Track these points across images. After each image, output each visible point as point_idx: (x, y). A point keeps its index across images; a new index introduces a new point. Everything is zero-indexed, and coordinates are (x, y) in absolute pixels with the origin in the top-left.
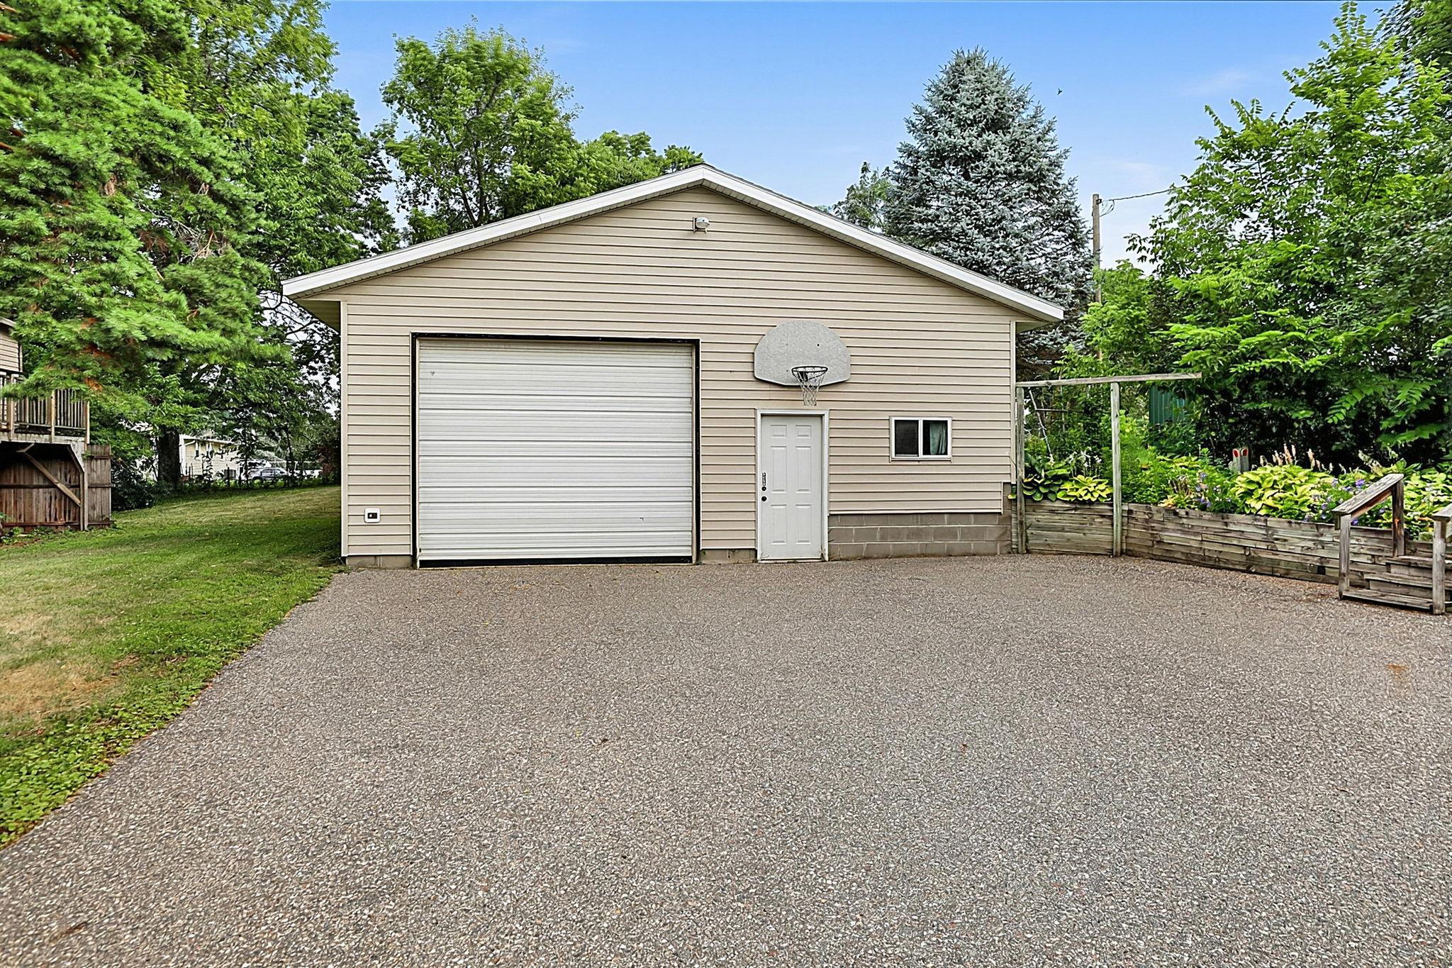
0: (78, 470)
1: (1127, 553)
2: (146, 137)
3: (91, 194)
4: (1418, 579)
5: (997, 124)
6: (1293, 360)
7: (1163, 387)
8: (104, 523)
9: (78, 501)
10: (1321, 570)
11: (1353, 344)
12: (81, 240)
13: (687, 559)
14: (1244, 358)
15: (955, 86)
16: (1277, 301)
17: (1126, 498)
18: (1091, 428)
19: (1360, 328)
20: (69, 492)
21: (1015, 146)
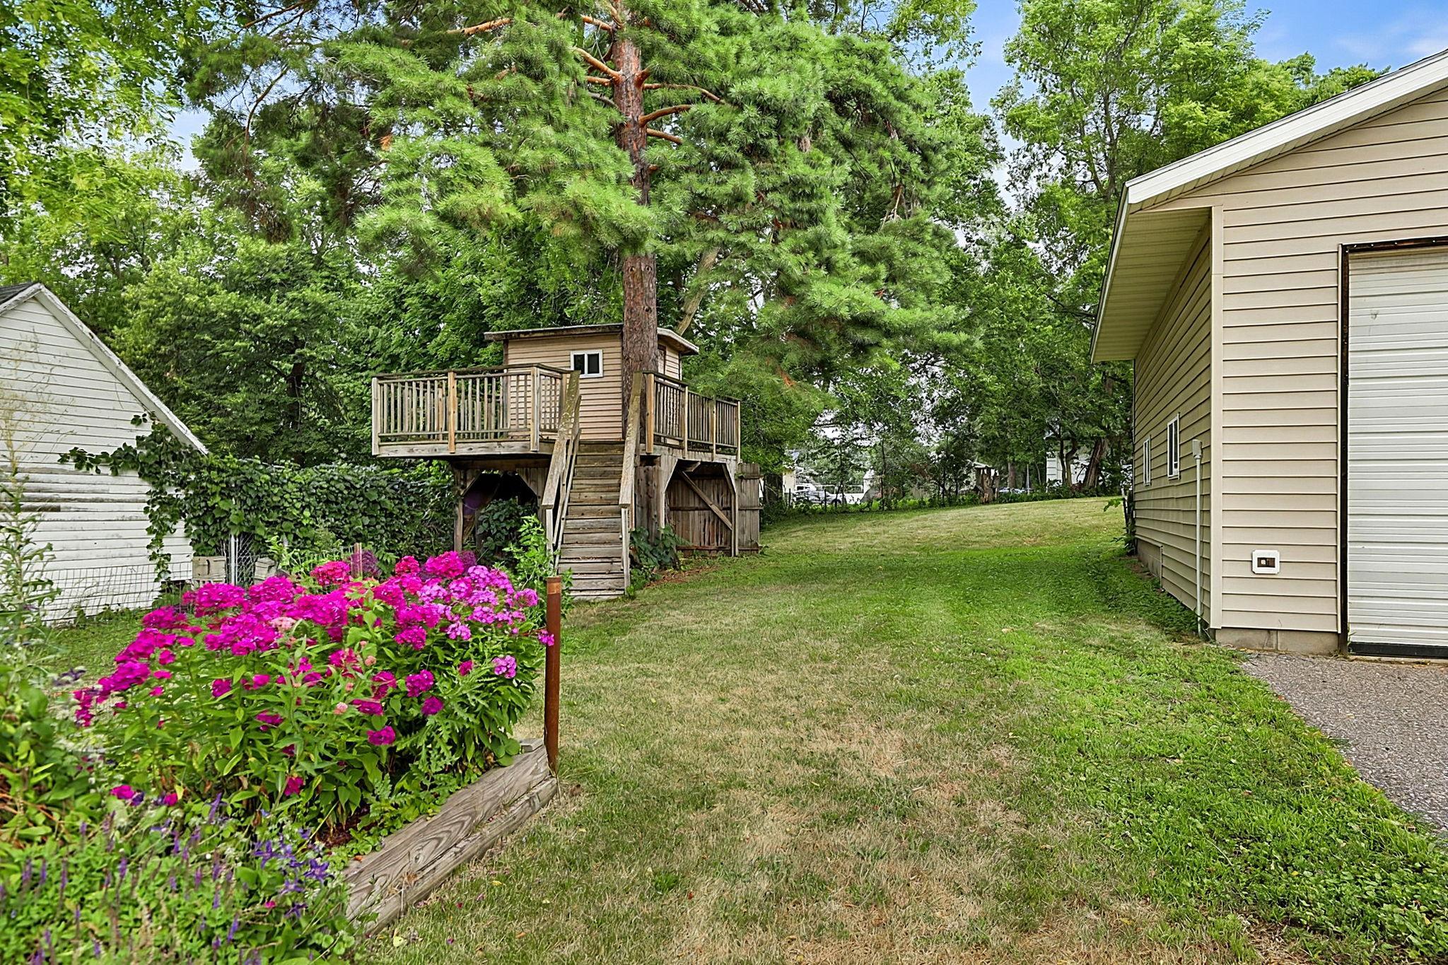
0: (730, 491)
2: (844, 73)
3: (792, 149)
8: (753, 549)
9: (729, 524)
12: (786, 201)
20: (722, 515)
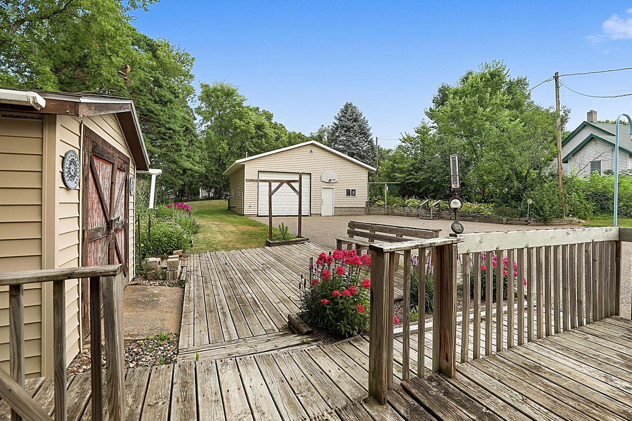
1: (388, 215)
4: (429, 215)
5: (356, 120)
6: (414, 181)
7: (394, 184)
10: (418, 215)
11: (423, 179)
13: (308, 216)
14: (407, 180)
15: (346, 110)
16: (412, 171)
17: (387, 205)
18: (381, 192)
19: (424, 176)
21: (360, 126)
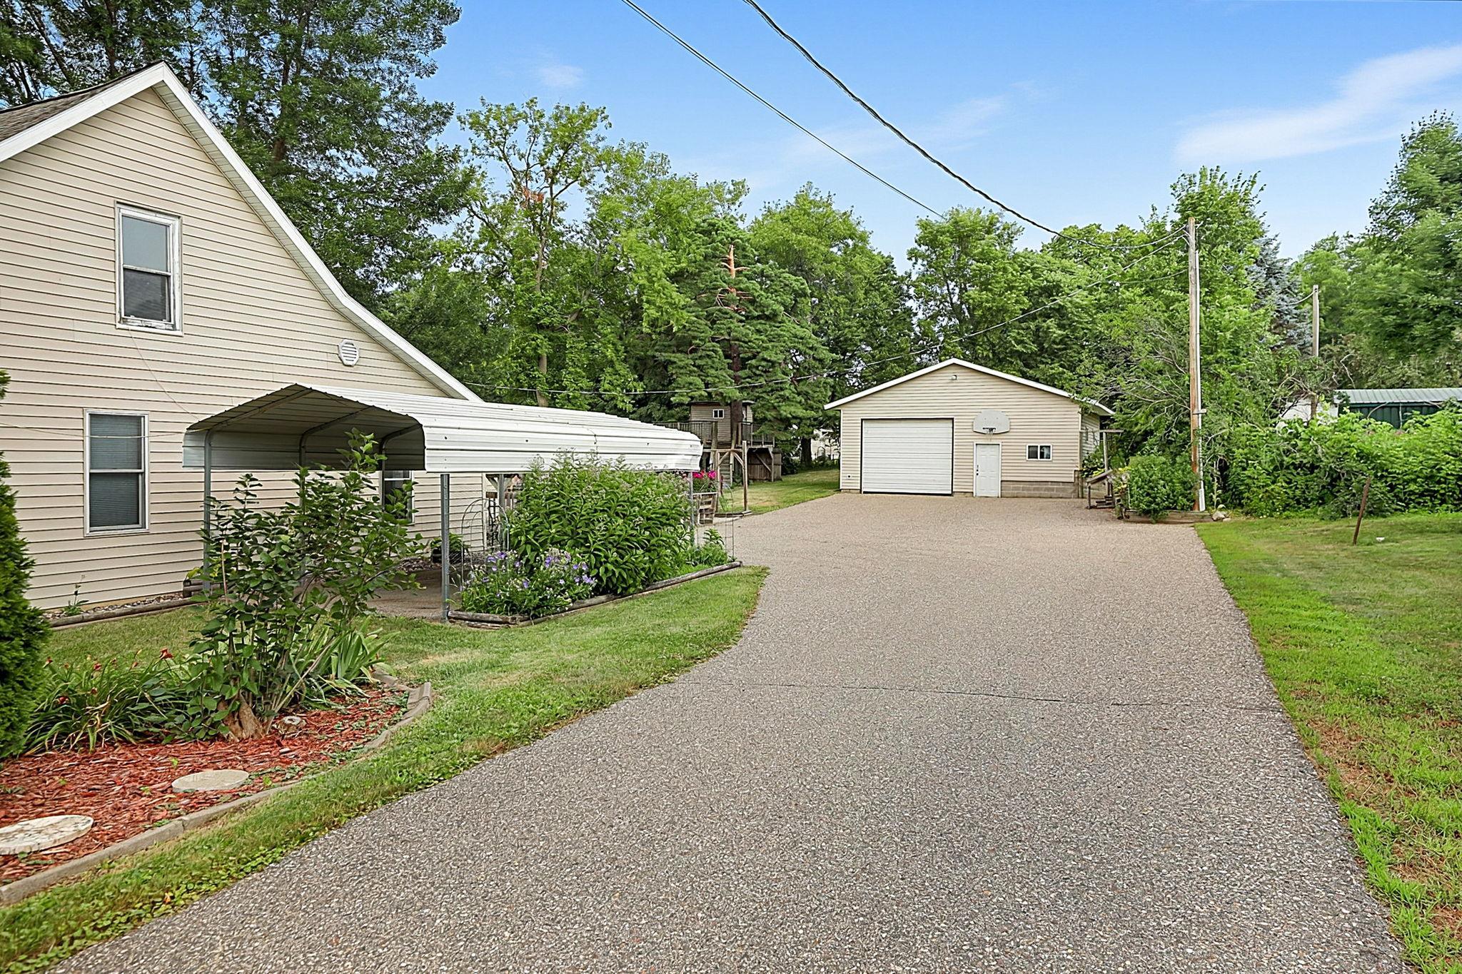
0: (771, 458)
8: (778, 479)
9: (770, 470)
13: (948, 494)
20: (767, 466)
